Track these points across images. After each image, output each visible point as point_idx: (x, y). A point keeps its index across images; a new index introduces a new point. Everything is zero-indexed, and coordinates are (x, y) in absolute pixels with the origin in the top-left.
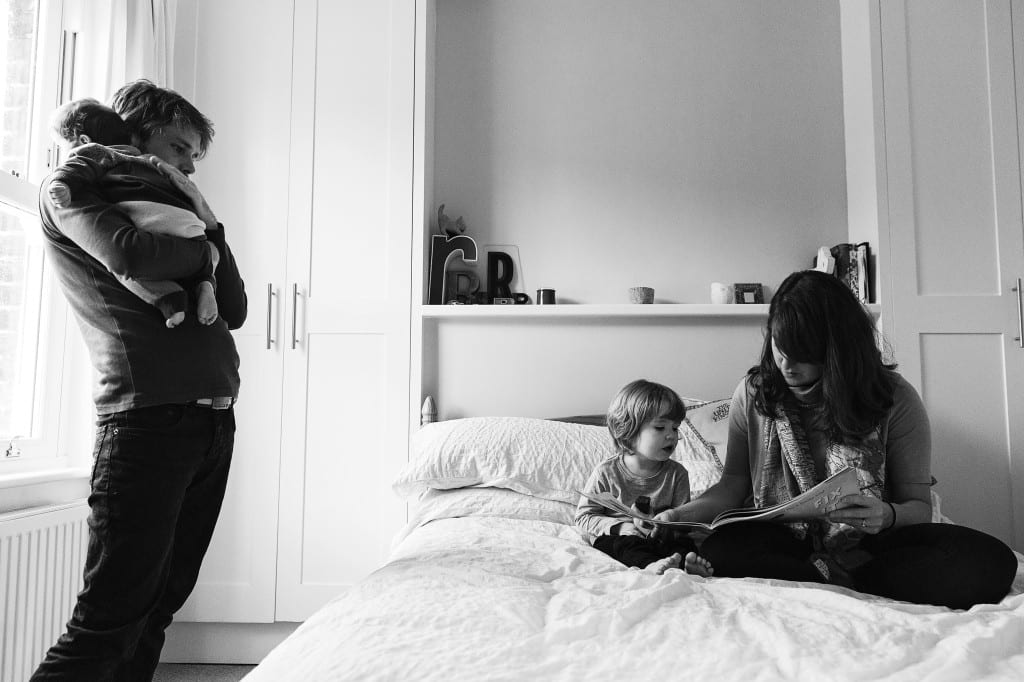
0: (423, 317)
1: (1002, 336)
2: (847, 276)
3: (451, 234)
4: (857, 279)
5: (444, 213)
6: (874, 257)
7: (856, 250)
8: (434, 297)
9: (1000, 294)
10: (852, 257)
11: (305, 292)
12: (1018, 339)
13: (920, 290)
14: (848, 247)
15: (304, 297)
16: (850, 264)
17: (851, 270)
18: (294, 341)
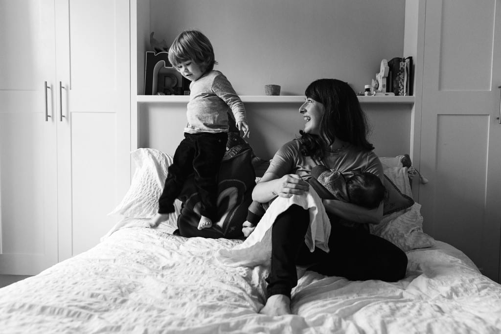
0: (138, 103)
1: (489, 116)
2: (397, 79)
3: (158, 51)
4: (403, 80)
5: (154, 37)
6: (414, 66)
7: (404, 62)
8: (147, 90)
9: (491, 90)
10: (401, 66)
11: (67, 87)
12: (498, 119)
13: (440, 88)
14: (399, 60)
15: (67, 90)
16: (400, 71)
17: (400, 74)
18: (62, 116)
